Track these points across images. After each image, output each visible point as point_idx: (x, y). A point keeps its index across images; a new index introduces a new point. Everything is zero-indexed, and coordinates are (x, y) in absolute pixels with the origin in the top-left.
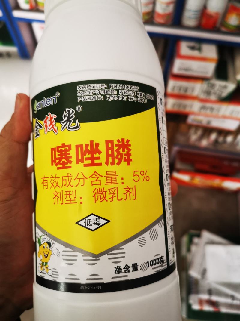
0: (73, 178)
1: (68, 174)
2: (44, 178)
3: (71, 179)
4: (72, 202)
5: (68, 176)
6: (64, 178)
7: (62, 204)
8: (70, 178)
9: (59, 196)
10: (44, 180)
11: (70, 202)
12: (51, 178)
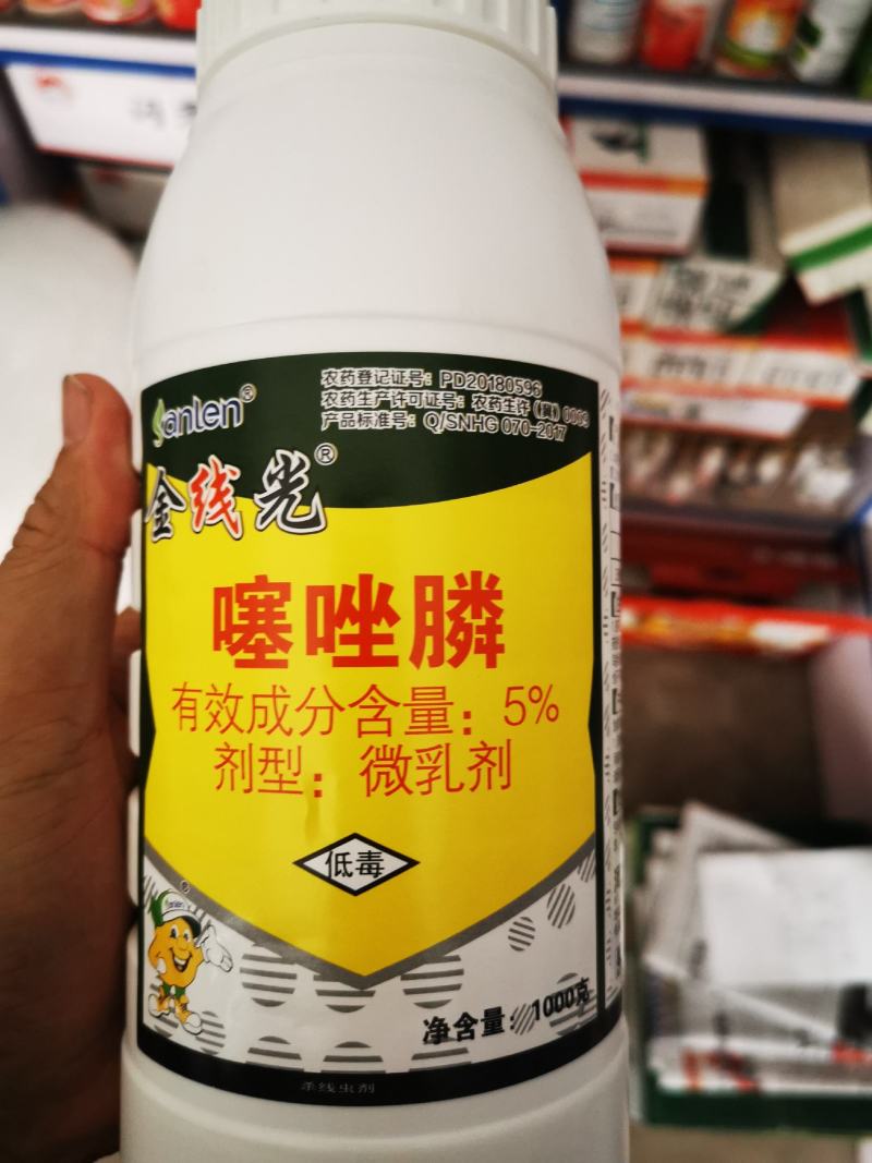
0: (294, 703)
1: (274, 687)
2: (184, 690)
3: (285, 706)
4: (286, 787)
5: (274, 696)
6: (259, 702)
7: (248, 791)
8: (281, 702)
9: (238, 762)
10: (182, 699)
11: (276, 787)
12: (208, 694)
